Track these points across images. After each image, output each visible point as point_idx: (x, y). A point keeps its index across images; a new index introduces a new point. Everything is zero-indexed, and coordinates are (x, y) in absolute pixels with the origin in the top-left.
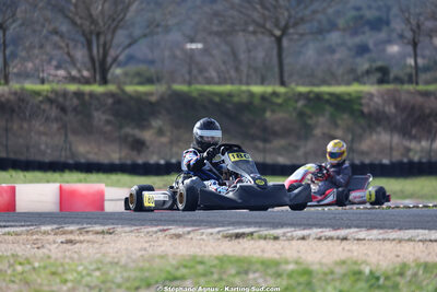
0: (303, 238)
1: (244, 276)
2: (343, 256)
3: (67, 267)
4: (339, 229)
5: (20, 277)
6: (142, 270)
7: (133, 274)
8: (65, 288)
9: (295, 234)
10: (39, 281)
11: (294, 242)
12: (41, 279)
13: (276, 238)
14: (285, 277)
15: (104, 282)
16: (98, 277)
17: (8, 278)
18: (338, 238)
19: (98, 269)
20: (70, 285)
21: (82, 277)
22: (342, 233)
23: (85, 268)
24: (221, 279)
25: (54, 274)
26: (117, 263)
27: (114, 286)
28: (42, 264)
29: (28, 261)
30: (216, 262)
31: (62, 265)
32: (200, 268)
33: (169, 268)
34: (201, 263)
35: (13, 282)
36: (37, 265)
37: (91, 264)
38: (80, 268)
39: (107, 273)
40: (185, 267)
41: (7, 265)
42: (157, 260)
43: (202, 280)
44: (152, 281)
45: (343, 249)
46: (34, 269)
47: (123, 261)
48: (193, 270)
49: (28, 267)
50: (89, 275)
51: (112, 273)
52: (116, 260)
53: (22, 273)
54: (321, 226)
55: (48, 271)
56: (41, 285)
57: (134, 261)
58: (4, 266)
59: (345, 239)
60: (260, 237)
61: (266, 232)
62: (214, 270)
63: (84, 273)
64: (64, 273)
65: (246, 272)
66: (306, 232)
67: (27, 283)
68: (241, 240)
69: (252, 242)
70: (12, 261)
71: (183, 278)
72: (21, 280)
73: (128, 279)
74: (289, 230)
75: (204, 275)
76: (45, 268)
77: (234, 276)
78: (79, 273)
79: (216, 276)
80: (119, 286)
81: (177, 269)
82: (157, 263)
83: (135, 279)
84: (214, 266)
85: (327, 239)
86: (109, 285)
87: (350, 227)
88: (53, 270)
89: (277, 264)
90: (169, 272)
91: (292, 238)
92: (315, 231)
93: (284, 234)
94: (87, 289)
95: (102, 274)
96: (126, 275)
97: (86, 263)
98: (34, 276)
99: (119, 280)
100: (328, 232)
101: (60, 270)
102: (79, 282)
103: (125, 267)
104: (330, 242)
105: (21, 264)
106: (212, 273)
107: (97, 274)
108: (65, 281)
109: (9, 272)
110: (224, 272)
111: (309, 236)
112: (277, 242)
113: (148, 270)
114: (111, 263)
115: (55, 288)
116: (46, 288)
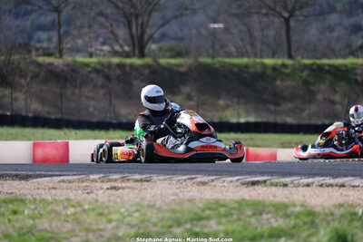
0: (308, 185)
1: (259, 217)
2: (341, 200)
3: (111, 208)
4: (337, 177)
5: (72, 217)
6: (173, 211)
7: (167, 215)
8: (110, 226)
9: (301, 181)
10: (88, 220)
11: (300, 189)
12: (90, 219)
13: (285, 185)
14: (293, 217)
15: (142, 222)
16: (137, 218)
17: (62, 218)
18: (337, 185)
19: (137, 211)
20: (114, 224)
21: (124, 217)
22: (340, 180)
23: (127, 210)
24: (239, 219)
25: (101, 214)
26: (153, 206)
27: (150, 225)
28: (91, 207)
29: (79, 204)
30: (236, 205)
31: (107, 207)
32: (222, 210)
33: (196, 210)
34: (223, 206)
35: (67, 221)
36: (86, 207)
37: (131, 206)
38: (123, 210)
39: (144, 214)
40: (210, 209)
41: (62, 207)
42: (186, 203)
43: (224, 220)
44: (183, 221)
45: (341, 194)
46: (85, 211)
47: (158, 204)
48: (216, 212)
49: (79, 209)
50: (130, 215)
51: (149, 214)
52: (152, 203)
53: (74, 214)
54: (323, 175)
55: (96, 212)
56: (90, 224)
57: (167, 204)
58: (59, 208)
59: (343, 186)
60: (272, 185)
61: (276, 180)
62: (233, 211)
63: (126, 213)
64: (110, 213)
65: (261, 214)
66: (310, 180)
67: (79, 222)
68: (256, 187)
69: (265, 188)
70: (66, 204)
71: (208, 218)
72: (73, 220)
73: (162, 219)
74: (296, 178)
75: (226, 216)
76: (93, 210)
77: (250, 217)
78: (122, 214)
79: (235, 217)
80: (155, 225)
81: (203, 210)
82: (187, 206)
83: (168, 219)
84: (234, 208)
85: (327, 186)
86: (146, 223)
87: (347, 176)
88: (100, 211)
89: (286, 206)
90: (196, 214)
91: (299, 185)
92: (318, 180)
93: (292, 182)
94: (128, 228)
95: (141, 215)
96: (160, 215)
97: (127, 206)
98: (84, 216)
99: (154, 219)
100: (329, 180)
101: (106, 211)
102: (122, 221)
103: (160, 209)
104: (330, 188)
105: (73, 206)
106: (232, 214)
107: (137, 214)
108: (110, 221)
109: (64, 213)
110: (242, 214)
111: (313, 183)
112: (286, 188)
113: (179, 212)
114: (148, 206)
115: (101, 227)
116: (94, 227)
